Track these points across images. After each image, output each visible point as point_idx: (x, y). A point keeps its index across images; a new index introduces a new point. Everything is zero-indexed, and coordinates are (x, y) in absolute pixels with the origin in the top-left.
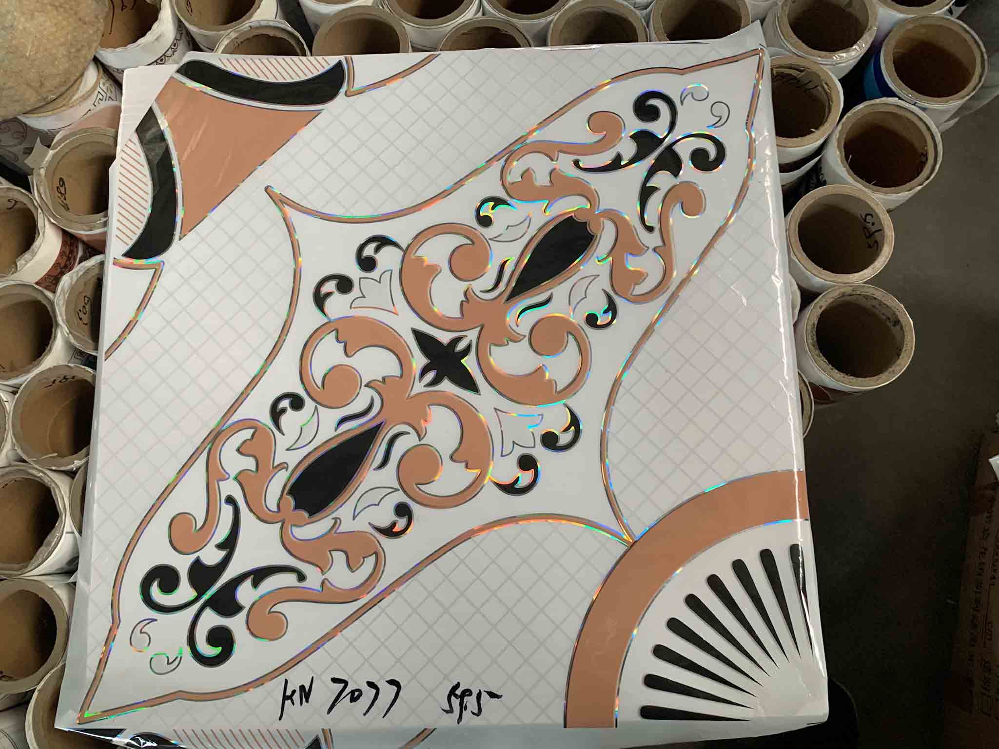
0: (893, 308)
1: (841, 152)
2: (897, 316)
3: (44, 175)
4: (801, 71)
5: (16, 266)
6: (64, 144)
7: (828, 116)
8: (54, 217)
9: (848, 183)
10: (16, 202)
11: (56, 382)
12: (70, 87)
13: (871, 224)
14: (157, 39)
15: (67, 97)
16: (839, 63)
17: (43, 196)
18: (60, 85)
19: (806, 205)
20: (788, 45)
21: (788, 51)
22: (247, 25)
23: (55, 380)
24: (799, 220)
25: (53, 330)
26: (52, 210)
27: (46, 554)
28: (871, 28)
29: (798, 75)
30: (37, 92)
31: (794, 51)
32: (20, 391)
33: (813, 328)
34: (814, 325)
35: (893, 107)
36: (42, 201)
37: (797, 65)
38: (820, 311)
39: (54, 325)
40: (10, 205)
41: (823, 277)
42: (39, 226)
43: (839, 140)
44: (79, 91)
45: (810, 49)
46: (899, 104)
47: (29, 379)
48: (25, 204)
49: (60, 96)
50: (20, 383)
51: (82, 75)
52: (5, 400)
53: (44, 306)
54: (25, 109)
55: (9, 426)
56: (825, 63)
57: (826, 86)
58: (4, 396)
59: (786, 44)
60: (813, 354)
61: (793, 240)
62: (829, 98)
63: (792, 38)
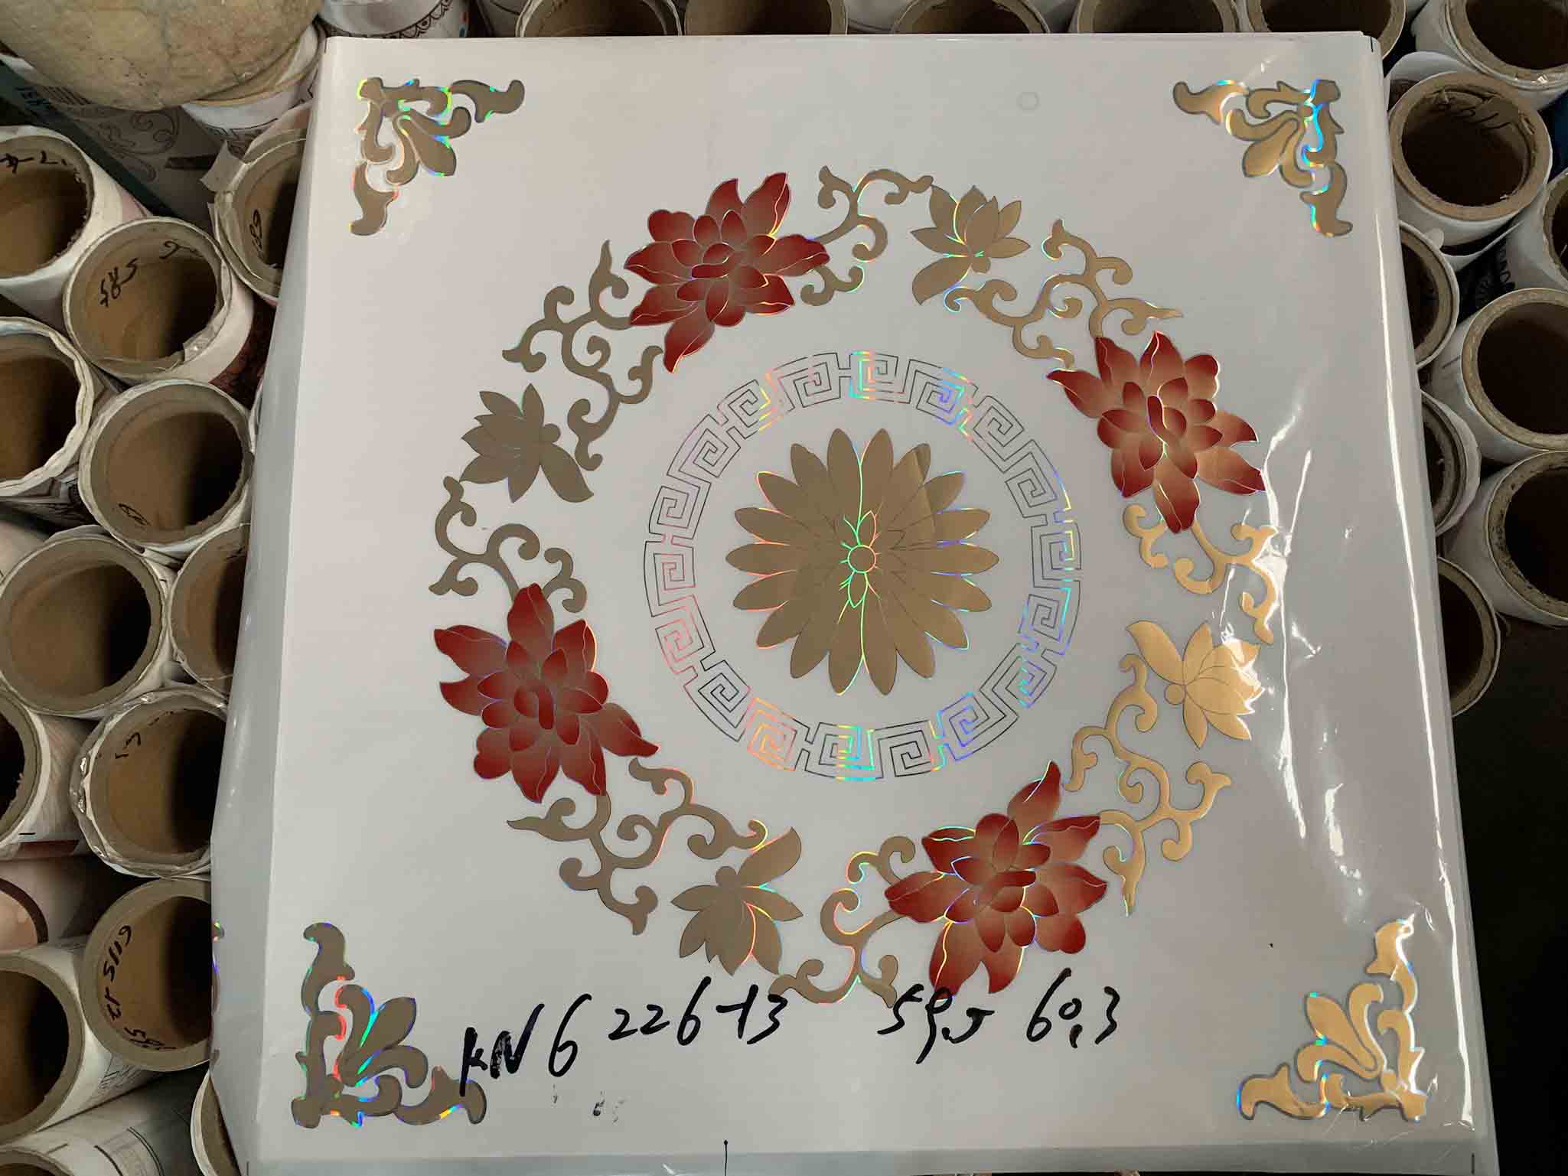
1: (1547, 236)
3: (229, 205)
4: (1484, 98)
5: (184, 354)
6: (264, 154)
7: (1527, 175)
8: (247, 274)
9: (1559, 287)
10: (178, 247)
12: (280, 58)
15: (272, 74)
16: (1547, 89)
17: (229, 239)
18: (264, 55)
19: (1491, 318)
20: (1469, 58)
21: (1467, 65)
23: (241, 550)
24: (1479, 343)
25: (243, 465)
26: (245, 264)
29: (1479, 104)
30: (227, 63)
31: (1476, 65)
32: (185, 565)
33: (1500, 519)
34: (1502, 513)
36: (227, 246)
37: (1478, 88)
38: (1513, 492)
40: (166, 251)
41: (1519, 438)
42: (223, 288)
43: (1545, 216)
44: (291, 68)
45: (1502, 63)
47: (201, 545)
48: (195, 251)
49: (262, 72)
50: (188, 550)
51: (297, 41)
52: (160, 577)
53: (228, 422)
54: (203, 91)
55: (167, 623)
56: (1524, 87)
57: (1526, 125)
58: (158, 572)
59: (1463, 52)
60: (1500, 562)
61: (1471, 375)
62: (1532, 146)
63: (1472, 42)
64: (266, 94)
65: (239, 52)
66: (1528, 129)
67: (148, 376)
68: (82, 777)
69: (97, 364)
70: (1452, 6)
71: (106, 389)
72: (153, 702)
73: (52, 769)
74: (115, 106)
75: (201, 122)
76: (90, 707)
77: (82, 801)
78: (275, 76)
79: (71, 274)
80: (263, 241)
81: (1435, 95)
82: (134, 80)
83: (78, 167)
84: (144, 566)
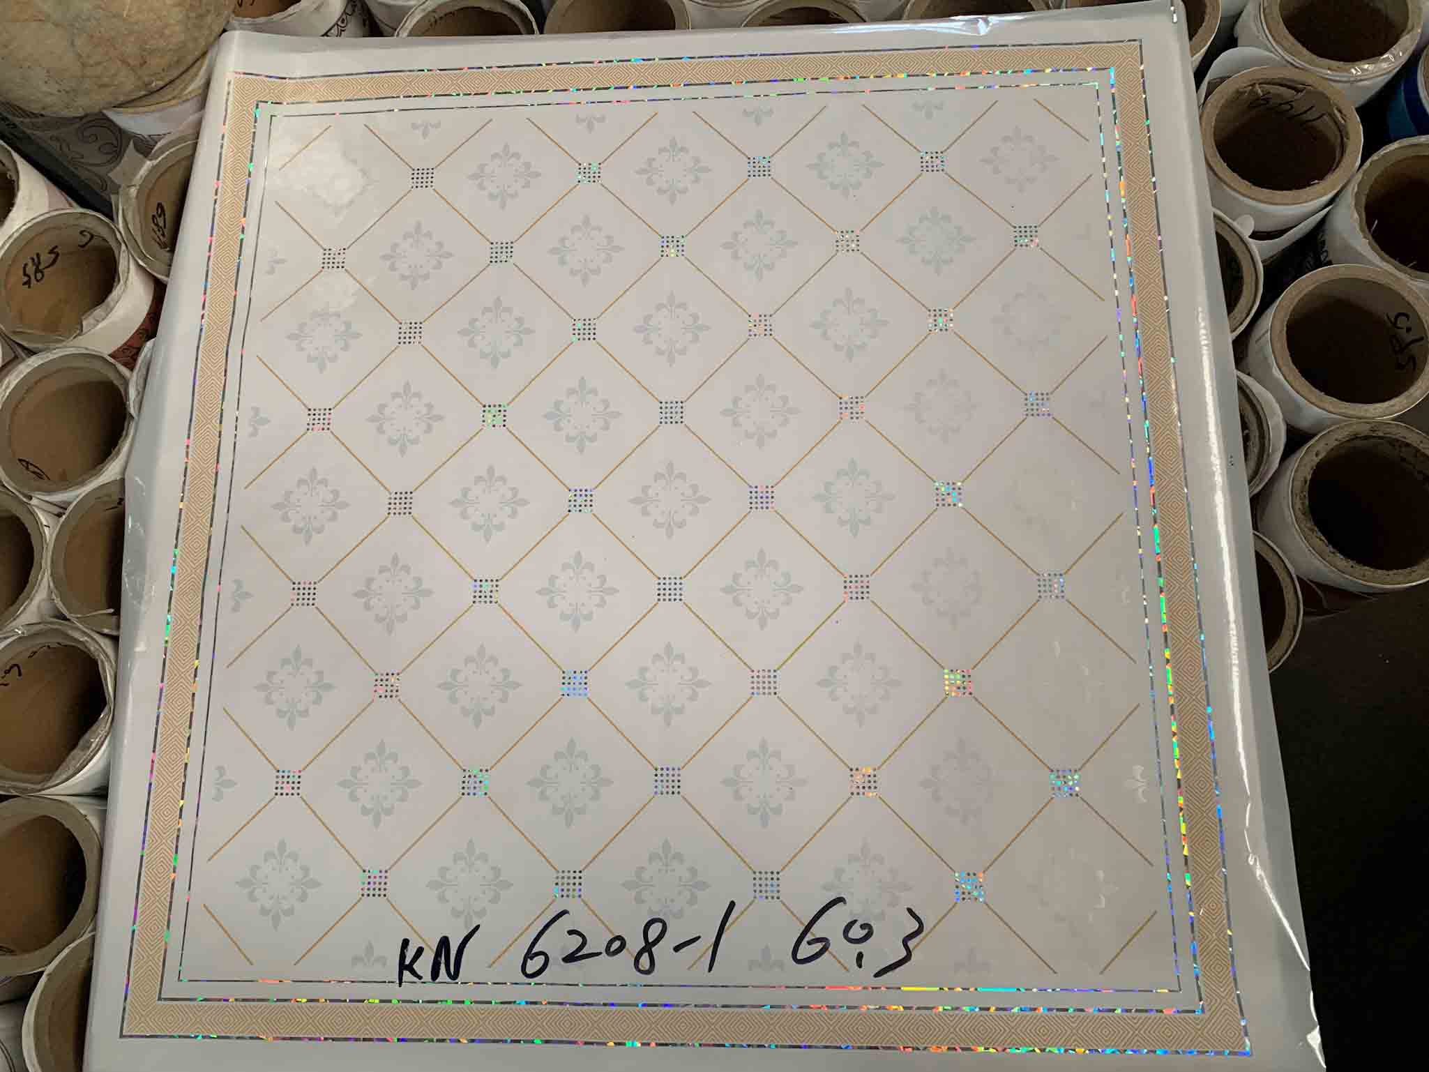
1: (1360, 215)
3: (134, 195)
4: (1298, 91)
5: (82, 326)
6: (167, 153)
7: (1339, 162)
8: (144, 258)
9: (1370, 262)
10: (92, 236)
12: (186, 71)
13: (1404, 329)
16: (1361, 80)
17: (129, 226)
18: (170, 66)
19: (1303, 293)
20: (1280, 51)
21: (1279, 59)
24: (1288, 317)
26: (142, 247)
27: (81, 761)
28: (1412, 28)
29: (1294, 96)
30: (136, 74)
31: (1286, 57)
32: (67, 512)
33: (1303, 487)
34: (1306, 482)
36: (129, 235)
38: (1317, 460)
40: (85, 240)
41: (1325, 407)
42: (120, 269)
43: (1357, 195)
45: (1314, 57)
47: (83, 494)
48: (104, 240)
49: (171, 82)
50: (71, 500)
51: (204, 54)
52: (45, 523)
53: (117, 385)
54: (116, 99)
55: (46, 563)
56: (1338, 79)
57: (1338, 115)
58: (44, 519)
59: (1274, 45)
60: (1302, 526)
61: (1278, 346)
62: (1343, 133)
63: (1286, 38)
64: (173, 102)
65: (146, 63)
66: (1340, 119)
67: (52, 345)
69: (9, 335)
70: (1266, 5)
71: (16, 357)
72: (28, 635)
74: (43, 112)
78: (181, 86)
81: (1249, 90)
82: (53, 88)
83: (10, 164)
84: (32, 514)
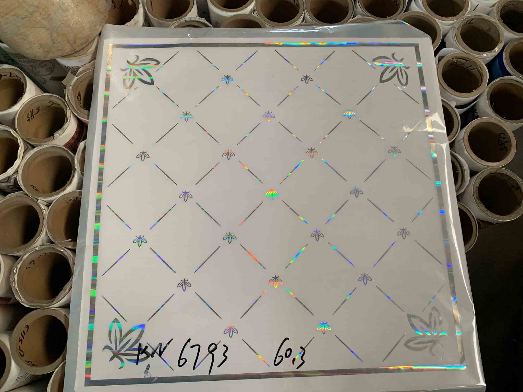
0: (517, 181)
1: (488, 101)
2: (519, 185)
3: (71, 90)
4: (467, 61)
5: (54, 137)
6: (83, 74)
7: (481, 83)
8: (76, 111)
9: (493, 117)
10: (53, 103)
11: (72, 200)
13: (503, 138)
14: (135, 24)
15: (86, 50)
16: (486, 58)
17: (70, 101)
18: (84, 43)
19: (472, 126)
20: (461, 48)
21: (460, 50)
22: (185, 19)
23: (71, 199)
24: (469, 135)
25: (72, 172)
26: (76, 109)
27: (64, 294)
28: (501, 42)
29: (465, 62)
32: (52, 205)
33: (476, 189)
34: (477, 187)
35: (513, 81)
36: (70, 103)
37: (464, 57)
38: (480, 180)
39: (73, 169)
41: (482, 163)
42: (68, 116)
43: (487, 95)
44: (92, 48)
45: (472, 50)
46: (516, 80)
47: (58, 198)
48: (59, 105)
49: (83, 49)
50: (53, 200)
51: (94, 39)
52: (43, 208)
53: (68, 159)
55: (45, 223)
56: (479, 57)
58: (43, 207)
60: (477, 202)
61: (466, 144)
63: (463, 44)
64: (83, 56)
65: (75, 42)
66: (481, 70)
67: (42, 144)
68: (14, 274)
69: (25, 140)
70: (456, 33)
71: (28, 148)
72: (39, 249)
73: (4, 272)
74: (35, 59)
75: (62, 64)
76: (18, 251)
77: (14, 283)
79: (18, 111)
80: (82, 101)
81: (452, 60)
82: (41, 50)
83: (22, 78)
84: (39, 205)
